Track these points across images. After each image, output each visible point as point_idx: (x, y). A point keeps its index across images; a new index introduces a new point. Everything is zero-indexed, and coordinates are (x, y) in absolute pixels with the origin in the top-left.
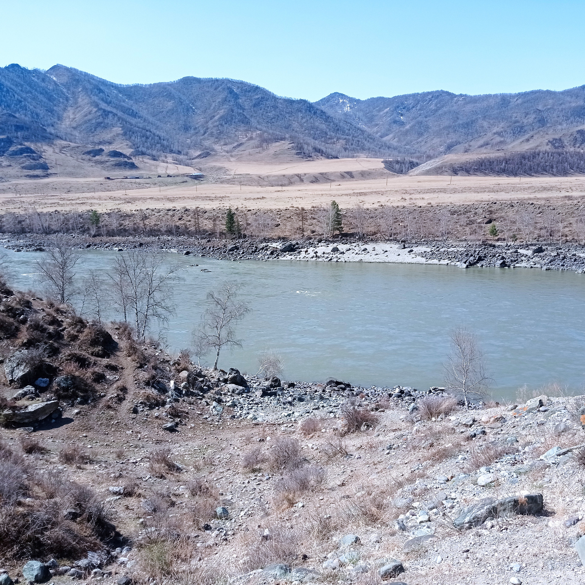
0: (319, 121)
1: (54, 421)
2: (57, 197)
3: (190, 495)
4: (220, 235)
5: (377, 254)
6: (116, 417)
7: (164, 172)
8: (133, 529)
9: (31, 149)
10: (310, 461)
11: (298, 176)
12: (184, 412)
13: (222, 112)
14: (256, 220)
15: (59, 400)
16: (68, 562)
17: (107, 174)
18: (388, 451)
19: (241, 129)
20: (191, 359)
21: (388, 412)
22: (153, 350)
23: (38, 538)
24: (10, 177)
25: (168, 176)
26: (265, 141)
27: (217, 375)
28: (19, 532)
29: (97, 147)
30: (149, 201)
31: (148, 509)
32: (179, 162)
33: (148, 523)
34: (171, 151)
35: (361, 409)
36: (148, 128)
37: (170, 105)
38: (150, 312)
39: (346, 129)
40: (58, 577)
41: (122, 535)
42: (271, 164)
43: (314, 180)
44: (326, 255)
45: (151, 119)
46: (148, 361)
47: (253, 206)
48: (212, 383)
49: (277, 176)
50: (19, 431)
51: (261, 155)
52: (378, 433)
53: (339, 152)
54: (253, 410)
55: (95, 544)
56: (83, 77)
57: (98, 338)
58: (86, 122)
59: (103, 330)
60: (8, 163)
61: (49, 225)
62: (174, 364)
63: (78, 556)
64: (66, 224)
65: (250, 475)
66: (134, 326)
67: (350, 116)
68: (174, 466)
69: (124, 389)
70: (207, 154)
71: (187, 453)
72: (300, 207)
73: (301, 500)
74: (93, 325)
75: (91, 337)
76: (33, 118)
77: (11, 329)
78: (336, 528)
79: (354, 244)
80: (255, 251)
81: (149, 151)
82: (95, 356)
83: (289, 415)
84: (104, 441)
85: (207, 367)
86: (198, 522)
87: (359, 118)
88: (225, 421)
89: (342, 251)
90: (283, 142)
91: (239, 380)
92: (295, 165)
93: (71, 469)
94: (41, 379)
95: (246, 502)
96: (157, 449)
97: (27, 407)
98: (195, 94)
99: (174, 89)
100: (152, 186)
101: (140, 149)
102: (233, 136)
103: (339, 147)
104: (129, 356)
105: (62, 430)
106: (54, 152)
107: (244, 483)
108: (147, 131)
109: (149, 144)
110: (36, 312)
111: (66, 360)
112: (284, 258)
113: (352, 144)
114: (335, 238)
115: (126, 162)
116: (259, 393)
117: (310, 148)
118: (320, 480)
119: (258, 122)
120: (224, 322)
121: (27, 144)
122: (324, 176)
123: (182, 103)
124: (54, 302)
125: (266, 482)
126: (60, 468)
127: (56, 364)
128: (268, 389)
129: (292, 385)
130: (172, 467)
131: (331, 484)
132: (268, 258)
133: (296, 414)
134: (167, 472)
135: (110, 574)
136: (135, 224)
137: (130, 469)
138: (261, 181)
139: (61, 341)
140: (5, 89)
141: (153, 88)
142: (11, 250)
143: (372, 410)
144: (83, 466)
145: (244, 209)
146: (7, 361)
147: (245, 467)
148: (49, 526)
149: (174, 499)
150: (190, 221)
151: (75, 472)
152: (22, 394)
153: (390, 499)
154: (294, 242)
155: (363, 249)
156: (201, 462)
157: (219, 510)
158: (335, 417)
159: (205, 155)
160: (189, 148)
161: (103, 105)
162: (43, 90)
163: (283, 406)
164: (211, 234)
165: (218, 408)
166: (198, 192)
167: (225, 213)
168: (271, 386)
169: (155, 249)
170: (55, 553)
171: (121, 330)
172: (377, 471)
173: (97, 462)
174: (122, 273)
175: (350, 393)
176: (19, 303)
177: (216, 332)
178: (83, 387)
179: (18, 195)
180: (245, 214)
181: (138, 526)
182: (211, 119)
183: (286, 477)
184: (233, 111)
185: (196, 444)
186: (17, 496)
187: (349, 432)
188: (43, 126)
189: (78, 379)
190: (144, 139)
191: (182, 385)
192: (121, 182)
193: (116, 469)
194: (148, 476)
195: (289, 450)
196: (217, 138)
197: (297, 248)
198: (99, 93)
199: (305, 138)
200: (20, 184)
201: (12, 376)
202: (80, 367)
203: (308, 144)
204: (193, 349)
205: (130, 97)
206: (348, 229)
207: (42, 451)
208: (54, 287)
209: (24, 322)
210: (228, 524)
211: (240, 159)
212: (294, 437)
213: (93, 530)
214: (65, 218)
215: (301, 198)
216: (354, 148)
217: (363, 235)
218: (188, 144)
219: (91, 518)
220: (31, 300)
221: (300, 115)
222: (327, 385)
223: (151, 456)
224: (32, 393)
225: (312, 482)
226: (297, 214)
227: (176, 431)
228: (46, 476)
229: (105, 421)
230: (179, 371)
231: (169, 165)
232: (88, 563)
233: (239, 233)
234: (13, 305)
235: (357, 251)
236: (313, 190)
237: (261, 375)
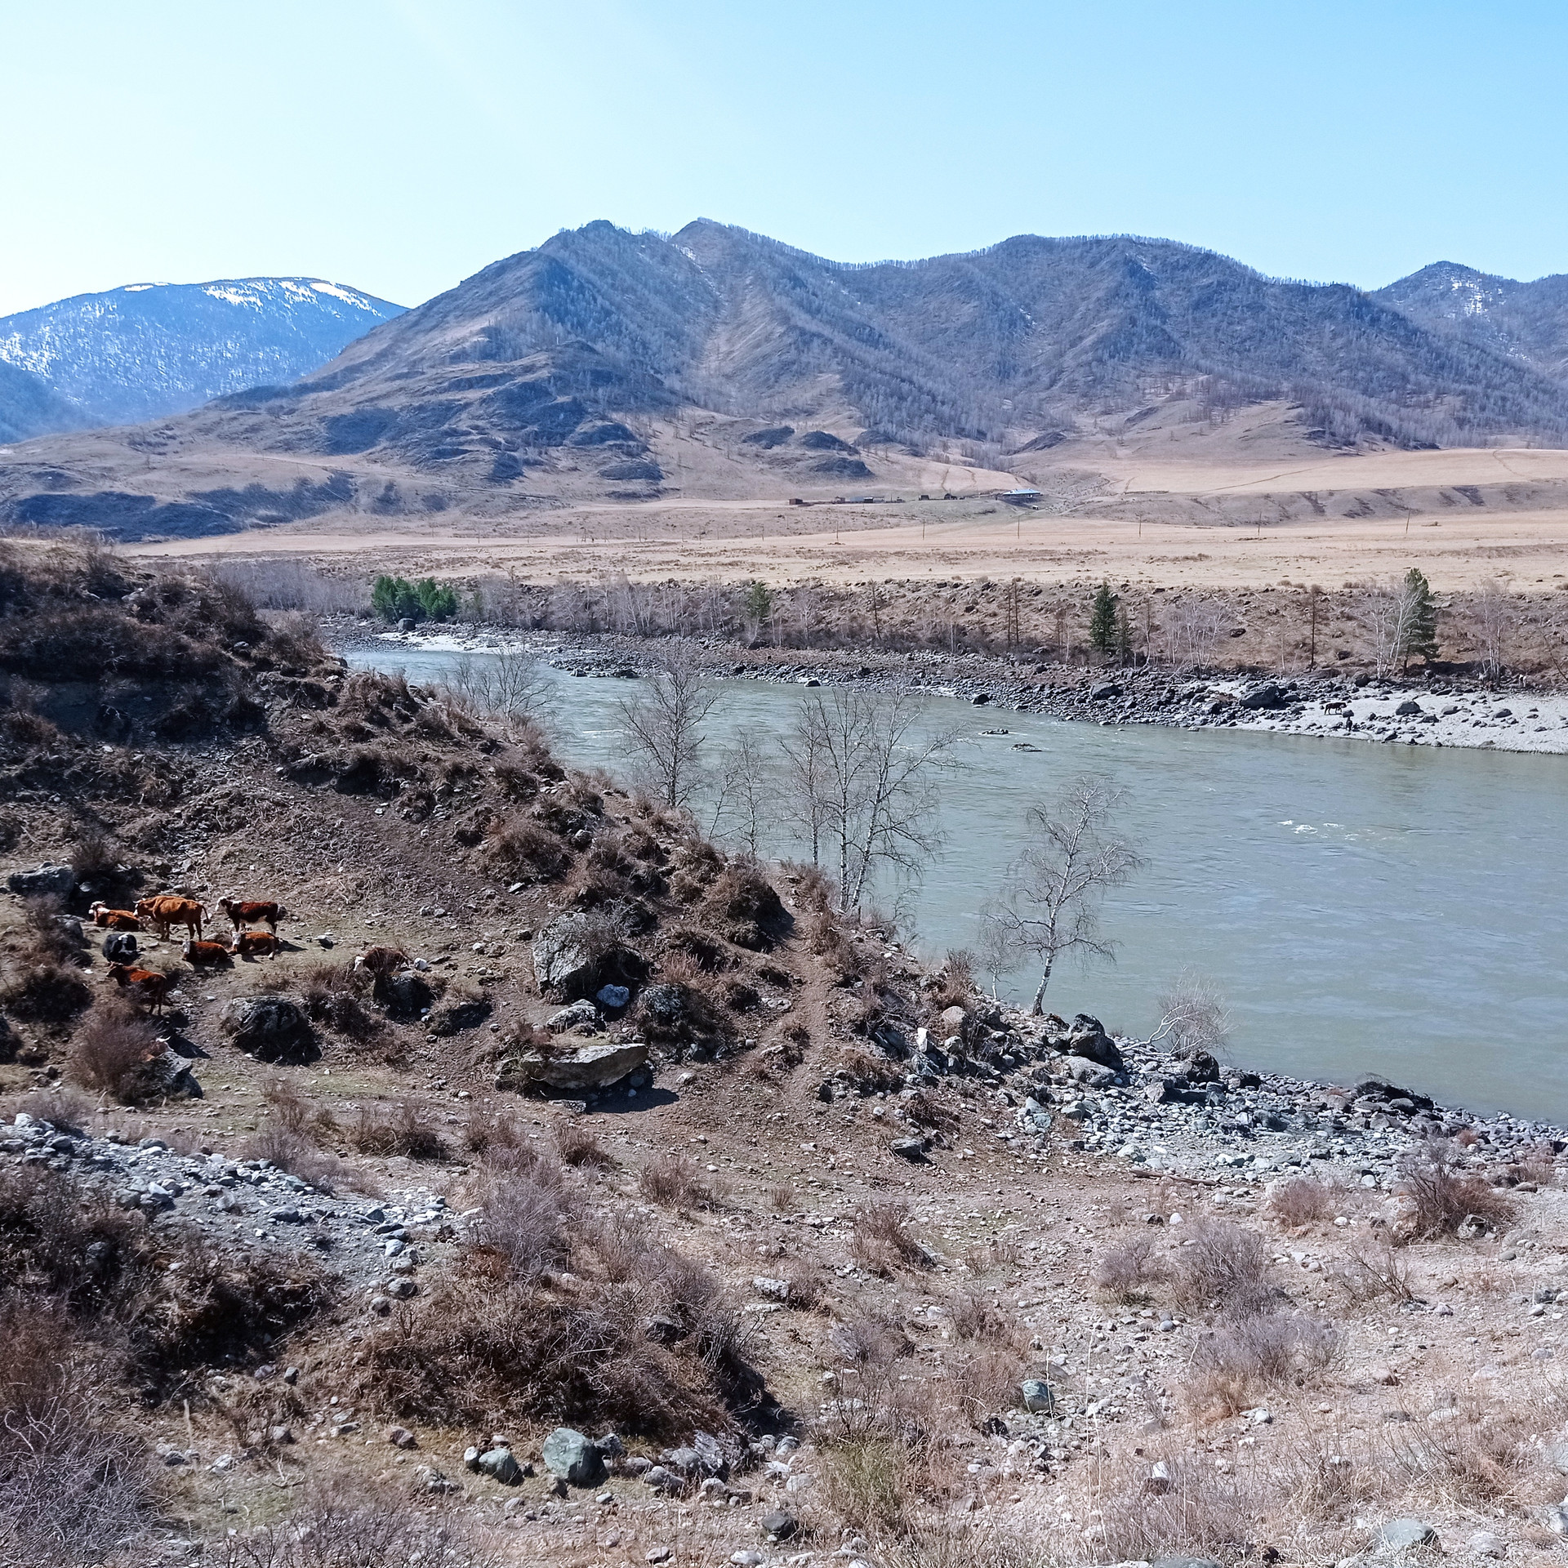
0: (1385, 344)
1: (633, 1093)
2: (674, 547)
3: (955, 1333)
4: (1073, 656)
5: (1542, 729)
6: (778, 1104)
7: (937, 486)
8: (806, 1394)
9: (624, 430)
10: (1298, 1301)
11: (1310, 497)
12: (950, 1114)
13: (1103, 327)
14: (1177, 618)
15: (648, 1043)
16: (646, 1449)
17: (796, 491)
18: (1539, 1307)
19: (1155, 370)
20: (975, 977)
21: (1547, 1195)
22: (877, 944)
23: (582, 1376)
24: (574, 497)
25: (948, 497)
26: (1220, 402)
27: (1040, 1028)
28: (541, 1352)
29: (778, 425)
30: (893, 560)
31: (848, 1349)
32: (980, 460)
33: (845, 1387)
34: (961, 432)
35: (1461, 1175)
36: (905, 373)
37: (967, 311)
38: (877, 845)
39: (1466, 365)
40: (620, 1481)
41: (778, 1405)
42: (1233, 463)
43: (1357, 508)
44: (1378, 724)
45: (916, 350)
46: (865, 972)
47: (1172, 578)
48: (1026, 1049)
49: (1246, 497)
50: (555, 1106)
51: (1203, 440)
52: (1512, 1250)
53: (1440, 430)
54: (1136, 1135)
55: (714, 1415)
56: (757, 248)
57: (748, 900)
58: (756, 362)
59: (762, 881)
60: (570, 463)
61: (653, 614)
62: (930, 986)
63: (672, 1438)
64: (691, 615)
65: (1119, 1310)
66: (835, 878)
67: (1483, 327)
68: (915, 1251)
69: (801, 1036)
70: (1053, 439)
71: (950, 1223)
72: (1309, 584)
73: (1264, 1402)
74: (737, 867)
75: (732, 895)
76: (636, 353)
77: (553, 860)
78: (1366, 1495)
79: (1471, 697)
80: (1168, 702)
81: (904, 433)
82: (738, 943)
83: (1239, 1163)
84: (747, 1159)
85: (1015, 1003)
86: (972, 1407)
87: (1510, 333)
88: (1054, 1153)
89: (1430, 713)
90: (1271, 403)
91: (1100, 1048)
92: (1302, 466)
93: (665, 1217)
94: (610, 986)
95: (1105, 1381)
96: (876, 1199)
97: (575, 1051)
98: (1036, 282)
99: (982, 270)
100: (905, 522)
101: (881, 428)
102: (1129, 388)
103: (1442, 415)
104: (818, 953)
105: (649, 1119)
106: (676, 436)
107: (1099, 1328)
108: (903, 381)
109: (904, 414)
110: (611, 823)
111: (672, 947)
112: (1251, 726)
113: (1483, 409)
114: (1410, 677)
115: (844, 460)
116: (1155, 1091)
117: (1352, 420)
118: (1323, 1357)
119: (1203, 350)
120: (1070, 889)
121: (617, 417)
122: (1391, 498)
123: (998, 305)
124: (652, 802)
125: (1163, 1335)
126: (643, 1210)
127: (646, 955)
128: (1182, 1083)
129: (1252, 1081)
130: (909, 1253)
131: (1357, 1374)
132: (1205, 722)
133: (1261, 1163)
134: (897, 1263)
135: (746, 1497)
136: (854, 619)
137: (805, 1239)
138: (1198, 511)
139: (661, 899)
140: (575, 283)
141: (927, 269)
142: (565, 672)
143: (1498, 1183)
144: (693, 1214)
145: (1144, 587)
146: (540, 936)
147: (1106, 1285)
148: (611, 1349)
149: (913, 1337)
150: (995, 615)
151: (676, 1225)
152: (568, 1019)
153: (1540, 1444)
154: (1283, 683)
155: (1497, 711)
156: (987, 1253)
157: (1030, 1388)
158: (1378, 1187)
159: (1047, 442)
160: (1008, 422)
161: (801, 319)
162: (662, 283)
163: (1221, 1135)
164: (1046, 653)
165: (1040, 1116)
166: (1023, 539)
167: (1092, 597)
168: (1191, 1076)
169: (901, 684)
170: (619, 1421)
171: (803, 886)
172: (1498, 1358)
173: (728, 1211)
174: (813, 743)
175: (1429, 1125)
176: (575, 799)
177: (1043, 915)
178: (704, 1017)
179: (589, 541)
180: (1147, 601)
181: (820, 1387)
182: (1072, 346)
183: (1221, 1333)
184: (1133, 322)
185: (975, 1202)
186: (543, 1264)
187: (1420, 1235)
188: (657, 372)
189: (695, 998)
190: (893, 401)
191: (949, 1042)
192: (829, 511)
193: (772, 1235)
194: (850, 1267)
195: (1233, 1259)
196: (1084, 395)
197: (1292, 699)
198: (794, 288)
199: (1338, 391)
200: (594, 514)
201: (548, 972)
202: (703, 967)
203: (1346, 409)
204: (980, 951)
205: (866, 294)
206: (1453, 652)
207: (605, 1162)
208: (654, 763)
209: (582, 845)
210: (1052, 1428)
211: (1143, 452)
212: (1250, 1225)
213: (711, 1379)
214: (691, 600)
215: (1312, 558)
216: (1487, 419)
217: (1503, 670)
218: (1005, 412)
219: (709, 1346)
220: (602, 795)
221: (1329, 327)
222: (1360, 1093)
223: (859, 1216)
224: (590, 1019)
225: (1299, 1359)
226: (1300, 605)
227: (925, 1160)
228: (610, 1226)
229: (751, 1111)
230: (942, 1006)
231: (952, 469)
232: (695, 1461)
233: (1127, 650)
234: (562, 802)
235: (1478, 717)
236: (1351, 538)
237: (1164, 1043)
